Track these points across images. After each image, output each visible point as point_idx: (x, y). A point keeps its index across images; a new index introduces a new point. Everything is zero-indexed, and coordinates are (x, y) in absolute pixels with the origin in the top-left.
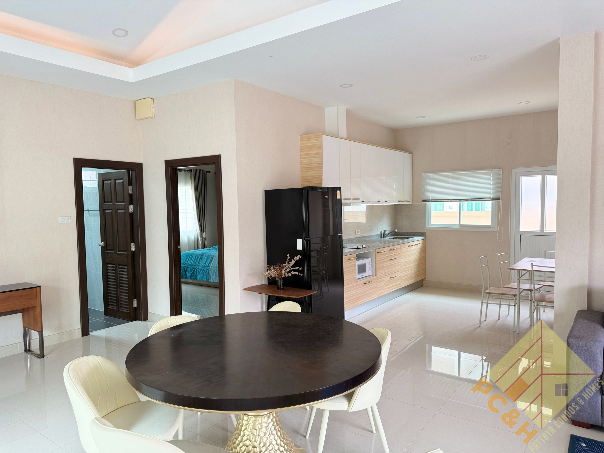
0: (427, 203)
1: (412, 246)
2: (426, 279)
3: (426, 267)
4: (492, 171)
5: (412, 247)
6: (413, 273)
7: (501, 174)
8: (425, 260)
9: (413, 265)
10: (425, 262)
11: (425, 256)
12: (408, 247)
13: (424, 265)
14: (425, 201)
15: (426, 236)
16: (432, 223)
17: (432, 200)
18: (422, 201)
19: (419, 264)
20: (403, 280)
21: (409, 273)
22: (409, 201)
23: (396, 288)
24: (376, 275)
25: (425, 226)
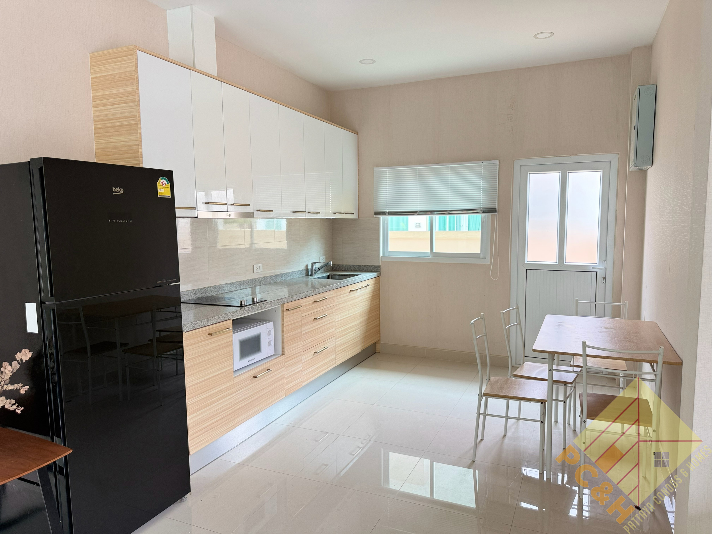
0: (382, 218)
1: (357, 290)
2: (380, 341)
3: (380, 322)
4: (482, 164)
5: (356, 293)
6: (359, 335)
7: (498, 168)
8: (380, 310)
9: (359, 321)
10: (380, 314)
11: (379, 304)
12: (350, 292)
13: (377, 320)
14: (378, 213)
15: (380, 272)
16: (389, 250)
17: (389, 212)
18: (373, 214)
19: (369, 319)
20: (340, 352)
21: (351, 336)
22: (354, 214)
23: (327, 369)
24: (283, 354)
25: (379, 256)
